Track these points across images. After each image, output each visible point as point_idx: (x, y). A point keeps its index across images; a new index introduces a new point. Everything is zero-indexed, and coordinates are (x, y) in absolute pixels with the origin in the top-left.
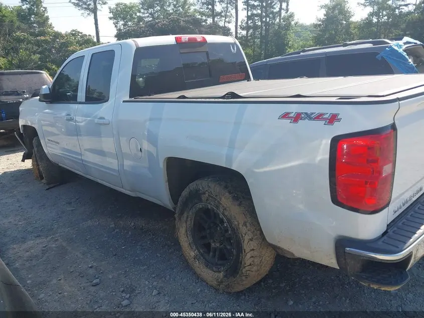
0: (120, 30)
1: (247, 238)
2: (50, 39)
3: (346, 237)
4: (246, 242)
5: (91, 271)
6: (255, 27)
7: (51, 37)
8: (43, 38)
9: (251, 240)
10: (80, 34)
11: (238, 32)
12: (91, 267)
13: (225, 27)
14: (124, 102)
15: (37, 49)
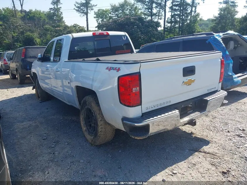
0: (99, 23)
1: (99, 120)
2: (62, 29)
3: (126, 117)
4: (99, 121)
5: (45, 135)
6: (176, 22)
7: (63, 28)
8: (58, 28)
9: (101, 121)
10: (78, 26)
11: (166, 24)
12: (45, 133)
13: (158, 22)
14: (65, 62)
15: (56, 34)
